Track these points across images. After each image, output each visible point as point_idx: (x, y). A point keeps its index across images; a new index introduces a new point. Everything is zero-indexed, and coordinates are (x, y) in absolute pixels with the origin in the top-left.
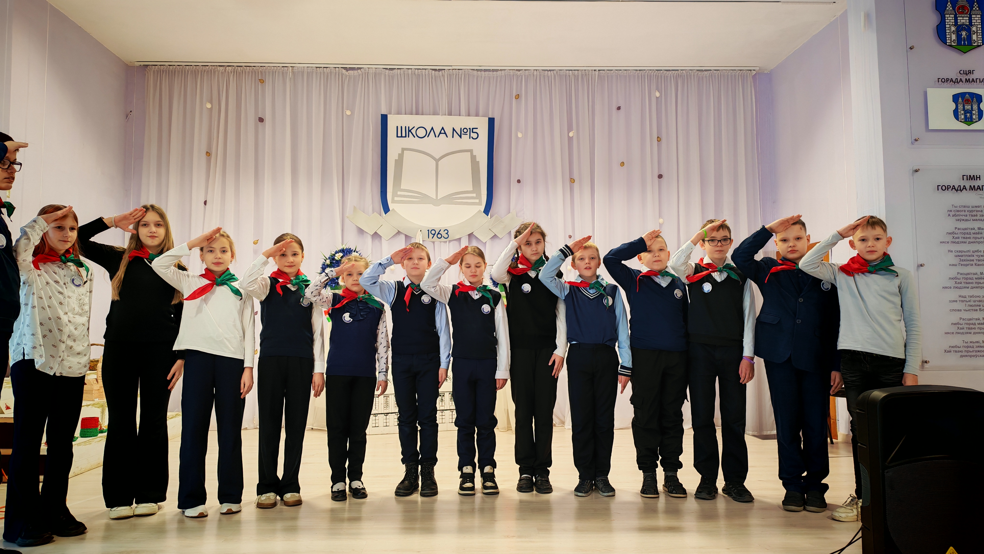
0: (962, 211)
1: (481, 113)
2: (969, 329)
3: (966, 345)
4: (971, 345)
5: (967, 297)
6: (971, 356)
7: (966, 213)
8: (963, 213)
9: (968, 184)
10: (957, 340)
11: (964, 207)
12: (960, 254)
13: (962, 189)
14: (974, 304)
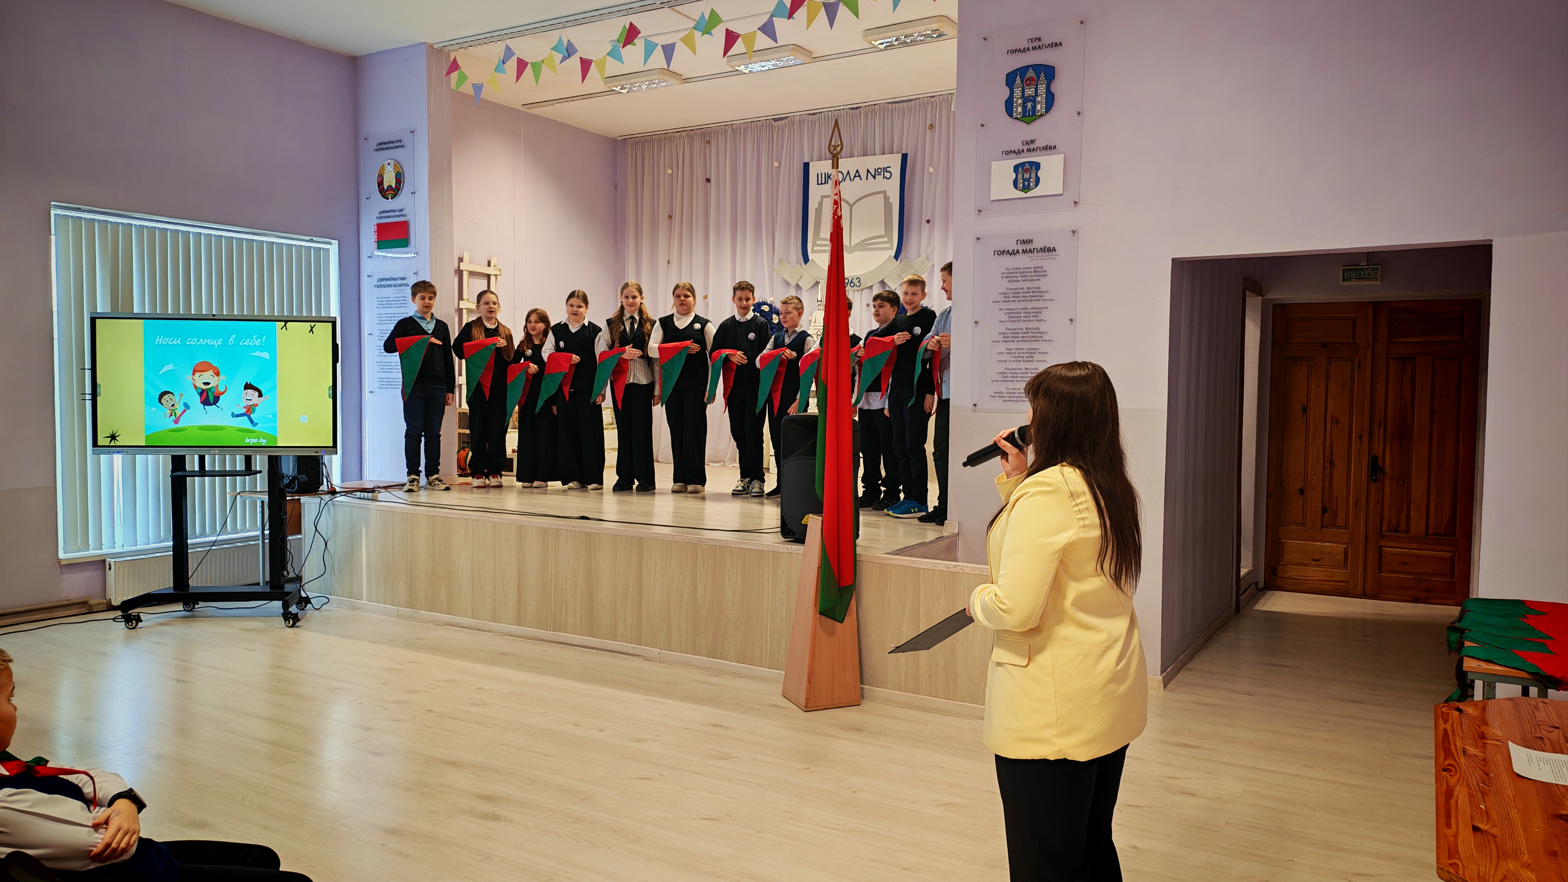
0: (1012, 273)
1: (895, 150)
2: (1013, 377)
3: (1009, 391)
4: (1013, 391)
5: (1013, 349)
6: (1013, 401)
7: (1018, 275)
8: (1015, 275)
9: (1021, 247)
10: (1003, 387)
11: (1016, 269)
12: (1009, 311)
13: (1015, 252)
14: (1018, 355)
